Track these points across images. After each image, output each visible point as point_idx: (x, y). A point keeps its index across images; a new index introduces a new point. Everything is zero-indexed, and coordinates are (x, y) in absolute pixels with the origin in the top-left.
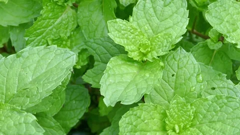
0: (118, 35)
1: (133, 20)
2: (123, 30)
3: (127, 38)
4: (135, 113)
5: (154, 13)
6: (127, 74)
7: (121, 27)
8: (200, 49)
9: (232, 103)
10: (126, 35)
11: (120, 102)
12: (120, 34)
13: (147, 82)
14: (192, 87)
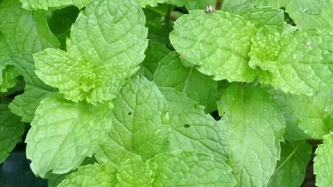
0: (49, 71)
1: (72, 43)
2: (56, 63)
3: (62, 73)
4: (73, 180)
5: (100, 33)
6: (64, 121)
7: (53, 59)
8: (172, 61)
9: (204, 162)
10: (61, 69)
11: (52, 170)
12: (52, 69)
13: (90, 136)
14: (157, 130)
